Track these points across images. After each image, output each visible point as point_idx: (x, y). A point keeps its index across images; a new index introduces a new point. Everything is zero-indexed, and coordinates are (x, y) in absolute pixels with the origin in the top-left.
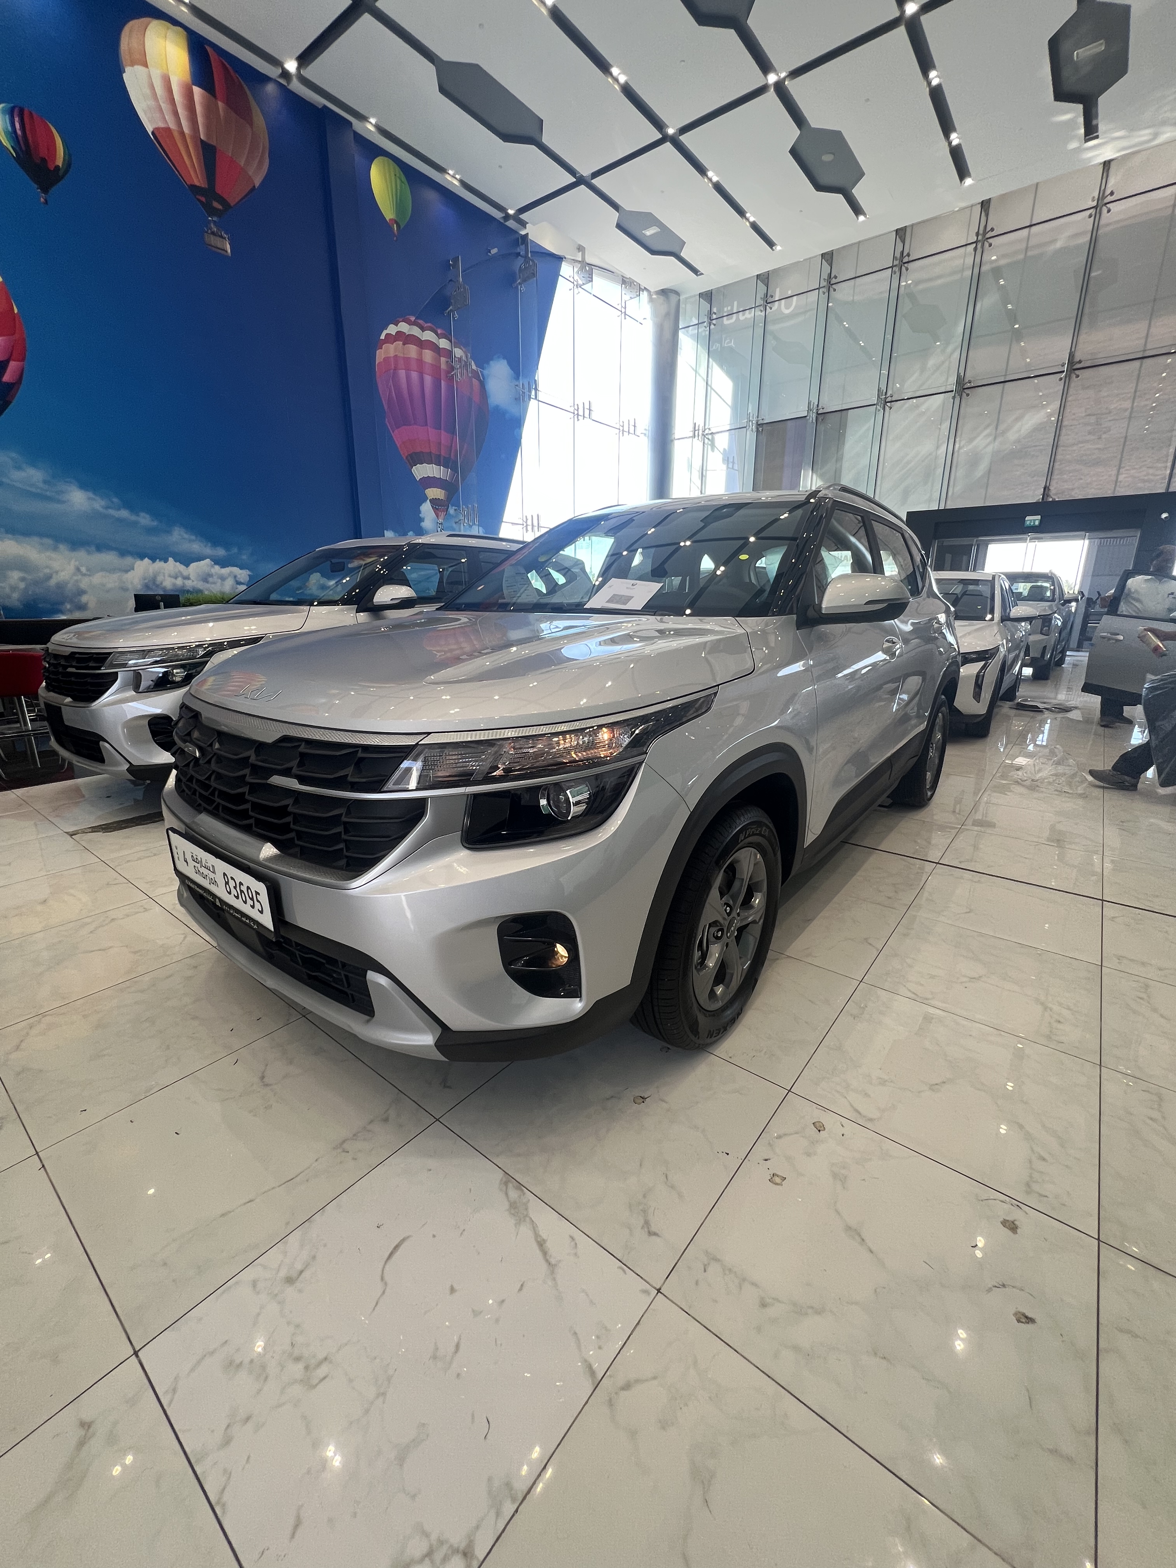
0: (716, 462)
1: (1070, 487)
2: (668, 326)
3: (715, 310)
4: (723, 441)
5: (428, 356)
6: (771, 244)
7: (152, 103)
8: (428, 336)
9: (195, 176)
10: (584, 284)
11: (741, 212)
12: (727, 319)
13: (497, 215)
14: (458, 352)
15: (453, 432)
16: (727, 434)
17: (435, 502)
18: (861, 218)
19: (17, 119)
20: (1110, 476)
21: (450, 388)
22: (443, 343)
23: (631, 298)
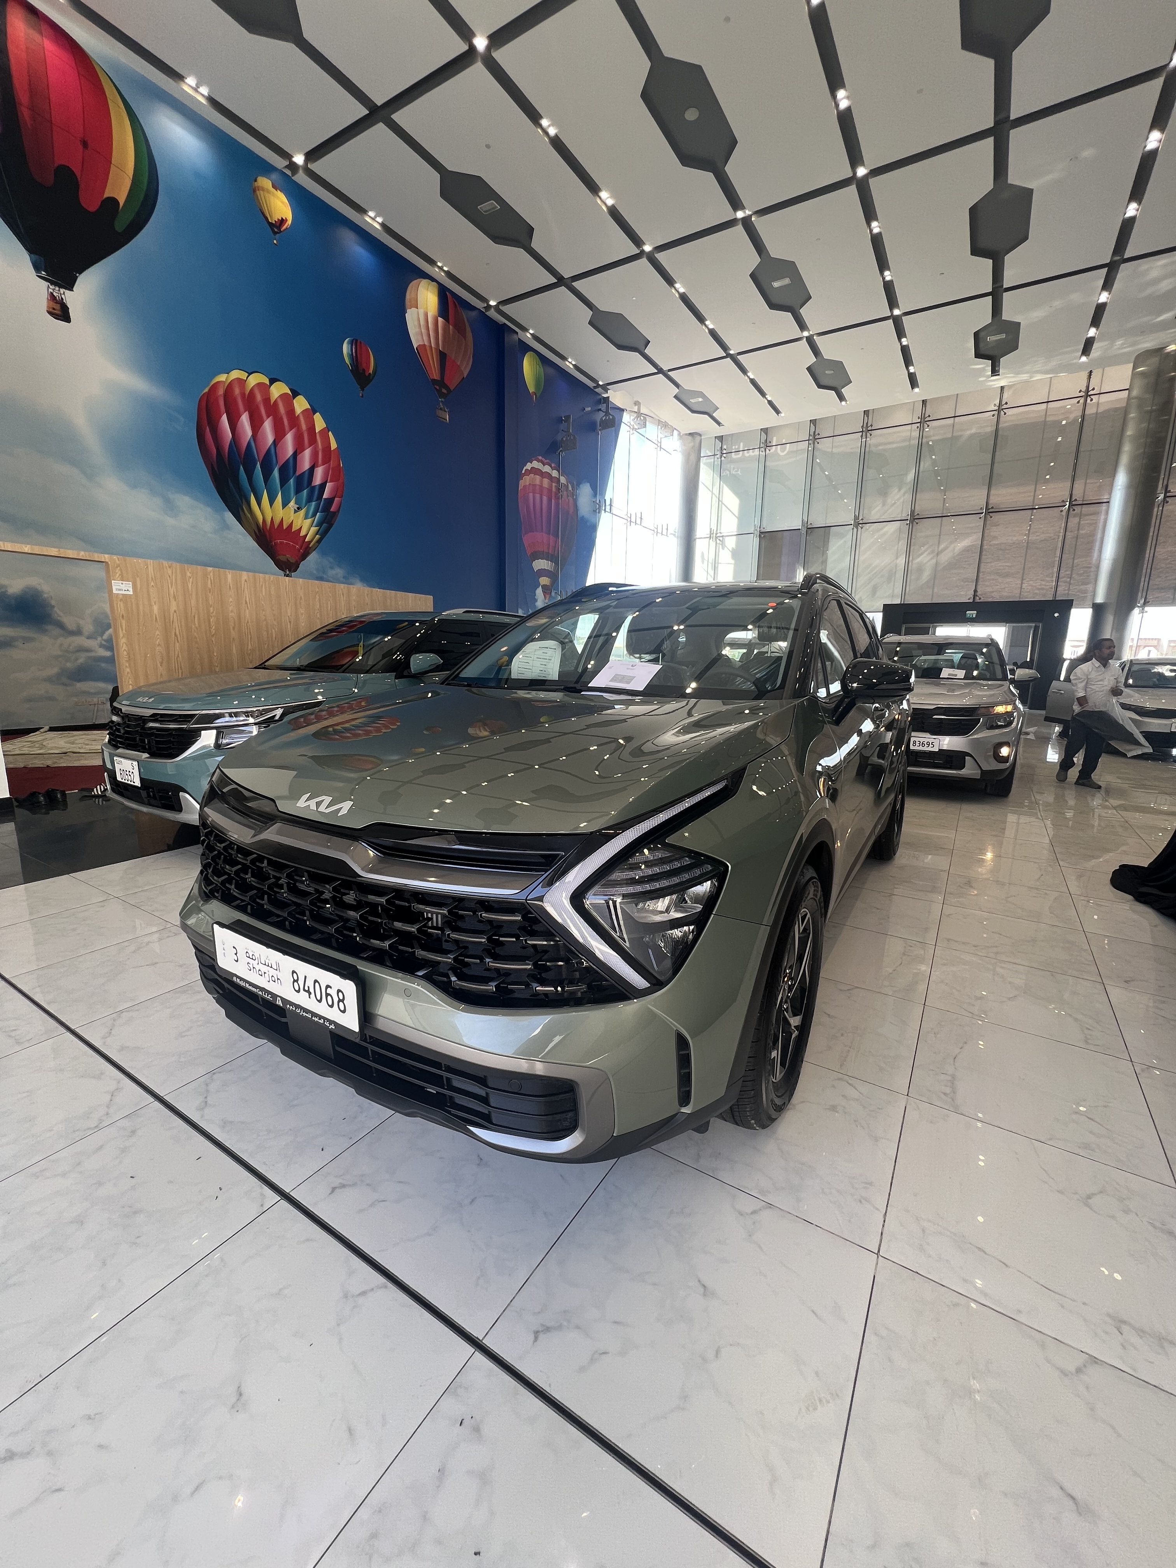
0: (726, 557)
1: (991, 590)
2: (693, 458)
3: (725, 447)
4: (731, 543)
5: (546, 482)
6: (778, 412)
7: (417, 330)
8: (547, 469)
9: (435, 374)
10: (639, 429)
11: (763, 394)
12: (735, 455)
13: (591, 384)
14: (563, 480)
15: (557, 536)
16: (735, 537)
17: (545, 588)
18: (843, 403)
19: (354, 347)
20: (1017, 584)
21: (557, 504)
22: (555, 474)
23: (666, 437)
